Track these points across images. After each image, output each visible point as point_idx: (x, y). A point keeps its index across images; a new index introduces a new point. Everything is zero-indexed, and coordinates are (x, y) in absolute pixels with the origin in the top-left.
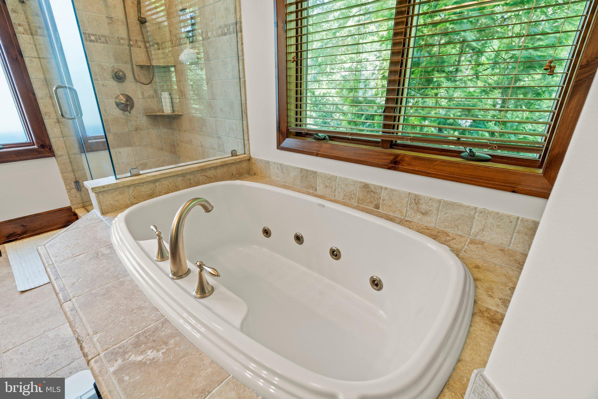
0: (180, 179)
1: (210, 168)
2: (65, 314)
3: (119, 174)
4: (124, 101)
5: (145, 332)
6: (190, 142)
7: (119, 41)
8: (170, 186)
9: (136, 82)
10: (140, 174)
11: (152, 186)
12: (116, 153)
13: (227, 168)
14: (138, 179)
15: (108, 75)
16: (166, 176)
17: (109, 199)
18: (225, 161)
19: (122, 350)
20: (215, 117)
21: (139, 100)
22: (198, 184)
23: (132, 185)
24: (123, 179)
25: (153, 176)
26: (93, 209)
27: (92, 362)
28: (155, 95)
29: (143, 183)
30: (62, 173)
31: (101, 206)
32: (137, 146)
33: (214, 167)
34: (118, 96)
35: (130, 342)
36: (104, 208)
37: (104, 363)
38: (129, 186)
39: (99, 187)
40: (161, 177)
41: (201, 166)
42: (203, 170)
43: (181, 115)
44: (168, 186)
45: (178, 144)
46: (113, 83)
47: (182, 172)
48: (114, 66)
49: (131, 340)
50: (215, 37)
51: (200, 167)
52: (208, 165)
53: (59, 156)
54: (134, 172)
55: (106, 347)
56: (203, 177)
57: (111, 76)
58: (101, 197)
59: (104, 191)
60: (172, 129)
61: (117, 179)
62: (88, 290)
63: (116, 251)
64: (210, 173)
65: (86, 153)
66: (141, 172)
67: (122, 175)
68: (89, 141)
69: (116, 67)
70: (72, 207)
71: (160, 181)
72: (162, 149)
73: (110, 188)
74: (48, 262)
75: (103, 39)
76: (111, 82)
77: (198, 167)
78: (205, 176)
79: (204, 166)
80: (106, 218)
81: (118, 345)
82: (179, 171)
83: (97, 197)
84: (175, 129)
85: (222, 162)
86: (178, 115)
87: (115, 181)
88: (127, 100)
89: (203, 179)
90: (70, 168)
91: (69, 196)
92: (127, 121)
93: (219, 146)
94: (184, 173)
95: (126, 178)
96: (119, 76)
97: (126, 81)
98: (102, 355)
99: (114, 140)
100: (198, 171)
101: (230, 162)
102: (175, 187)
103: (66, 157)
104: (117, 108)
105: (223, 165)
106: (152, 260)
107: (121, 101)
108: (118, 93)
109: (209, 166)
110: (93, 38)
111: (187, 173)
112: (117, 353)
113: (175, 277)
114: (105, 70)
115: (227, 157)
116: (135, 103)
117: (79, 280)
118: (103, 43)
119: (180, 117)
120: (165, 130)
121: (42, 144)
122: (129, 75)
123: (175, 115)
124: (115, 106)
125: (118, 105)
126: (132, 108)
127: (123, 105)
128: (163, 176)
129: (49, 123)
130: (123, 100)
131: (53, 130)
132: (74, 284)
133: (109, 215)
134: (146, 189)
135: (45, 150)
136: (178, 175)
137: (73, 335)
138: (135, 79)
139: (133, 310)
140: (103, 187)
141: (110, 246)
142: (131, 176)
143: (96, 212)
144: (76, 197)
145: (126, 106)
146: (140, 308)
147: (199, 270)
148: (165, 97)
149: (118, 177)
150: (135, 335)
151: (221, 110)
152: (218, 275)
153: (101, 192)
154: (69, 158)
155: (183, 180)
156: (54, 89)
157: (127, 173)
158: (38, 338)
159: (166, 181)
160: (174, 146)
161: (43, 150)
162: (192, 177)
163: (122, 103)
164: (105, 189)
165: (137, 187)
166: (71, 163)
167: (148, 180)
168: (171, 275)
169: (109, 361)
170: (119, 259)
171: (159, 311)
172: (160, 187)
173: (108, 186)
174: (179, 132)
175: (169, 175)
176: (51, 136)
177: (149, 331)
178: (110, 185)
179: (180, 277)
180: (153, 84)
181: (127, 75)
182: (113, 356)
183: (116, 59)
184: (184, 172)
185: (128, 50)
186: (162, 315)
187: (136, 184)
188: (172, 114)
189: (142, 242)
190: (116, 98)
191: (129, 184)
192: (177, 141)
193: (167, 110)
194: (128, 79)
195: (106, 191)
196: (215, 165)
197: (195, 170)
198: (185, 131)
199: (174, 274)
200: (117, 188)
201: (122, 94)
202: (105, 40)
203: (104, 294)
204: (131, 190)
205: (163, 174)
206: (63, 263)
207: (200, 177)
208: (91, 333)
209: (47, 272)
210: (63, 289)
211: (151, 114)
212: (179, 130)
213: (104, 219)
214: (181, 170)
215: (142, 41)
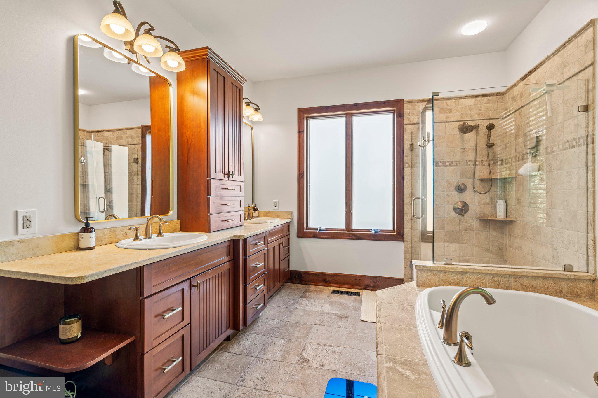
0: (488, 278)
1: (528, 277)
2: (376, 328)
3: (436, 261)
4: (461, 207)
5: (411, 361)
6: (520, 248)
7: (467, 163)
8: (477, 282)
9: (475, 193)
10: (452, 265)
11: (460, 276)
12: (445, 247)
13: (552, 282)
14: (449, 268)
15: (453, 188)
16: (474, 271)
17: (425, 277)
18: (550, 274)
19: (395, 360)
20: (551, 226)
21: (474, 206)
22: (509, 288)
23: (444, 271)
24: (438, 265)
25: (462, 268)
26: (413, 281)
27: (379, 356)
28: (490, 202)
29: (453, 272)
30: (404, 253)
31: (418, 280)
32: (464, 244)
33: (534, 276)
34: (457, 202)
35: (400, 360)
36: (419, 282)
37: (384, 360)
38: (441, 271)
39: (420, 265)
40: (470, 271)
41: (516, 272)
42: (517, 276)
43: (515, 221)
44: (475, 281)
45: (507, 249)
46: (456, 193)
47: (491, 272)
48: (459, 181)
49: (401, 360)
50: (561, 150)
51: (514, 272)
52: (525, 272)
53: (406, 242)
54: (448, 262)
55: (388, 354)
56: (517, 283)
57: (454, 189)
58: (420, 273)
59: (422, 270)
60: (503, 233)
61: (434, 263)
62: (391, 323)
63: (416, 311)
64: (526, 282)
65: (421, 243)
66: (453, 263)
67: (438, 262)
68: (427, 234)
69: (460, 182)
70: (404, 279)
71: (468, 274)
72: (488, 250)
73: (427, 268)
74: (378, 300)
75: (455, 164)
76: (453, 193)
77: (512, 272)
78: (520, 283)
79: (520, 272)
80: (419, 289)
81: (393, 357)
82: (488, 270)
83: (417, 272)
84: (506, 234)
85: (546, 274)
86: (511, 221)
87: (432, 265)
88: (463, 206)
89: (516, 285)
90: (410, 252)
91: (405, 270)
92: (459, 222)
93: (553, 258)
94: (494, 274)
95: (440, 264)
96: (461, 188)
97: (466, 191)
98: (384, 356)
99: (446, 236)
100: (512, 275)
101: (557, 277)
102: (482, 284)
103: (410, 243)
104: (454, 212)
105: (546, 278)
106: (434, 325)
107: (458, 207)
108: (457, 200)
109: (525, 274)
110: (448, 164)
111: (497, 275)
112: (391, 360)
113: (445, 342)
114: (451, 184)
115: (557, 270)
116: (470, 208)
117: (389, 316)
118: (455, 166)
119: (513, 223)
120: (495, 234)
121: (399, 232)
122: (470, 186)
123: (508, 221)
124: (453, 210)
125: (455, 209)
126: (465, 213)
127: (459, 210)
128: (472, 271)
129: (406, 219)
130: (460, 205)
131: (407, 224)
132: (386, 317)
133: (421, 288)
134: (454, 278)
135: (399, 236)
136: (487, 274)
137: (376, 340)
138: (474, 190)
139: (409, 346)
140: (423, 267)
141: (413, 307)
142: (445, 264)
143: (414, 283)
144: (408, 273)
145: (462, 210)
146: (414, 348)
147: (461, 340)
148: (501, 205)
149: (435, 262)
150: (405, 359)
151: (560, 220)
152: (471, 348)
153: (420, 270)
154: (412, 244)
155: (491, 280)
156: (413, 199)
157: (443, 261)
158: (360, 350)
159: (474, 276)
160: (502, 249)
161: (398, 236)
162: (502, 279)
163: (459, 208)
164: (423, 268)
165: (447, 274)
166: (412, 248)
167: (457, 271)
168: (442, 339)
169: (386, 361)
170: (415, 316)
171: (425, 357)
172: (467, 279)
173: (426, 267)
174: (509, 236)
175: (478, 271)
176: (405, 228)
177: (413, 362)
178: (427, 266)
179: (449, 344)
180: (490, 193)
181: (468, 187)
182: (390, 360)
183: (461, 176)
184: (494, 272)
185: (473, 169)
186: (426, 360)
187: (447, 271)
188: (506, 219)
189: (433, 312)
190: (455, 204)
191: (441, 270)
192: (506, 245)
193: (501, 215)
194: (468, 190)
195: (424, 270)
196: (535, 275)
197: (507, 274)
198: (515, 237)
199: (444, 339)
200: (432, 270)
201: (460, 202)
202: (457, 164)
203: (398, 330)
204: (441, 275)
205: (472, 269)
206: (385, 304)
207: (511, 281)
208: (384, 344)
209: (376, 305)
210: (380, 317)
211: (483, 218)
212: (510, 235)
213: (417, 289)
214: (491, 270)
215: (486, 160)
